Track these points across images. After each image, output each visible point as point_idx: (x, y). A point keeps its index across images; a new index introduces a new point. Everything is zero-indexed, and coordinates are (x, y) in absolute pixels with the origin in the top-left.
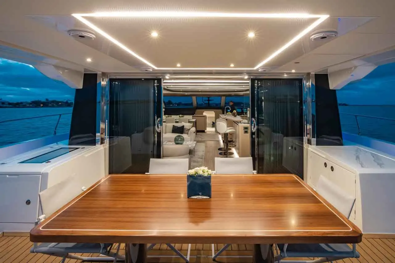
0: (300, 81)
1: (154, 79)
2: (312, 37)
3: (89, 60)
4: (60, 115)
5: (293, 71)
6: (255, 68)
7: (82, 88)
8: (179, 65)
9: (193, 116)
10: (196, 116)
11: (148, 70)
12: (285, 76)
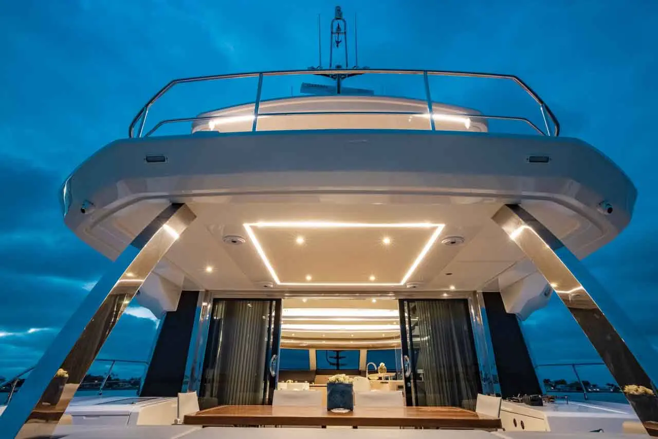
0: (465, 302)
1: (271, 300)
2: (443, 242)
3: (209, 269)
4: (114, 361)
5: (452, 288)
6: (402, 283)
7: (176, 310)
8: (309, 278)
9: (311, 385)
10: (315, 385)
11: (269, 285)
12: (445, 296)
